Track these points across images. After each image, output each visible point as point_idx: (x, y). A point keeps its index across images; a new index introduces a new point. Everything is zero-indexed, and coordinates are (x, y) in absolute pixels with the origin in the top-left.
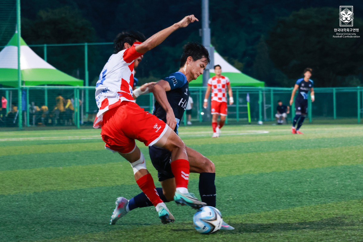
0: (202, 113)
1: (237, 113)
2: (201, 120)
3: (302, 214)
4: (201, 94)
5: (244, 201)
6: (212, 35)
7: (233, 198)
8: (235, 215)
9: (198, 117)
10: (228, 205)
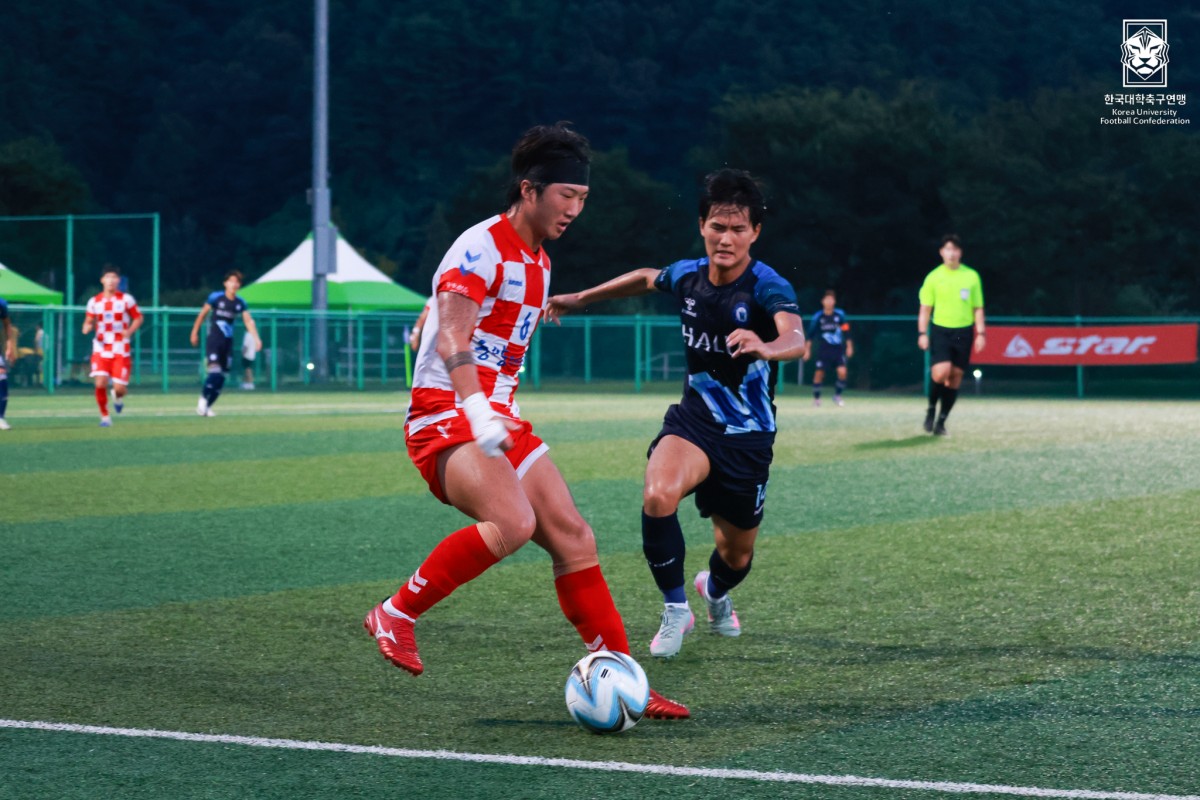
0: (310, 366)
1: (384, 366)
2: (307, 379)
3: (518, 580)
4: (307, 325)
5: (395, 551)
6: (334, 202)
7: (372, 545)
8: (375, 581)
9: (301, 373)
10: (361, 560)
